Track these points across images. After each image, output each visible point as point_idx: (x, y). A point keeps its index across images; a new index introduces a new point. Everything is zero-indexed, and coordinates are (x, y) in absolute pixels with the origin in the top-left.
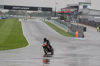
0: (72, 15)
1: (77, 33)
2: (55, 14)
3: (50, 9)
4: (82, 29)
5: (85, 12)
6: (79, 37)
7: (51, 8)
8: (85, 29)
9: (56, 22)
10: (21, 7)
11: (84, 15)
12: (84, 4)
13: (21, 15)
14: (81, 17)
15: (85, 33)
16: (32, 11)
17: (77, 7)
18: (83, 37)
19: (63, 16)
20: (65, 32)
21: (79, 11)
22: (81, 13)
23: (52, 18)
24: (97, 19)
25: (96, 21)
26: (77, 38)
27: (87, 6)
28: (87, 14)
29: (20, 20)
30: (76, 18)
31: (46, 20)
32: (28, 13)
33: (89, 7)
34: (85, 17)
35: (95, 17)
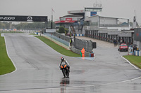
0: (75, 25)
1: (83, 50)
2: (52, 25)
3: (45, 19)
4: (91, 45)
5: (94, 20)
6: (86, 56)
7: (46, 17)
8: (94, 45)
9: (53, 36)
10: (4, 16)
11: (92, 25)
12: (92, 10)
13: (4, 28)
14: (88, 28)
15: (94, 50)
16: (20, 22)
17: (83, 14)
18: (92, 56)
19: (63, 27)
20: (66, 49)
21: (86, 19)
22: (88, 23)
23: (47, 31)
24: (111, 31)
25: (109, 33)
26: (84, 58)
27: (96, 13)
28: (96, 24)
29: (2, 35)
30: (81, 30)
31: (39, 34)
32: (13, 25)
33: (99, 13)
34: (94, 28)
35: (109, 28)
